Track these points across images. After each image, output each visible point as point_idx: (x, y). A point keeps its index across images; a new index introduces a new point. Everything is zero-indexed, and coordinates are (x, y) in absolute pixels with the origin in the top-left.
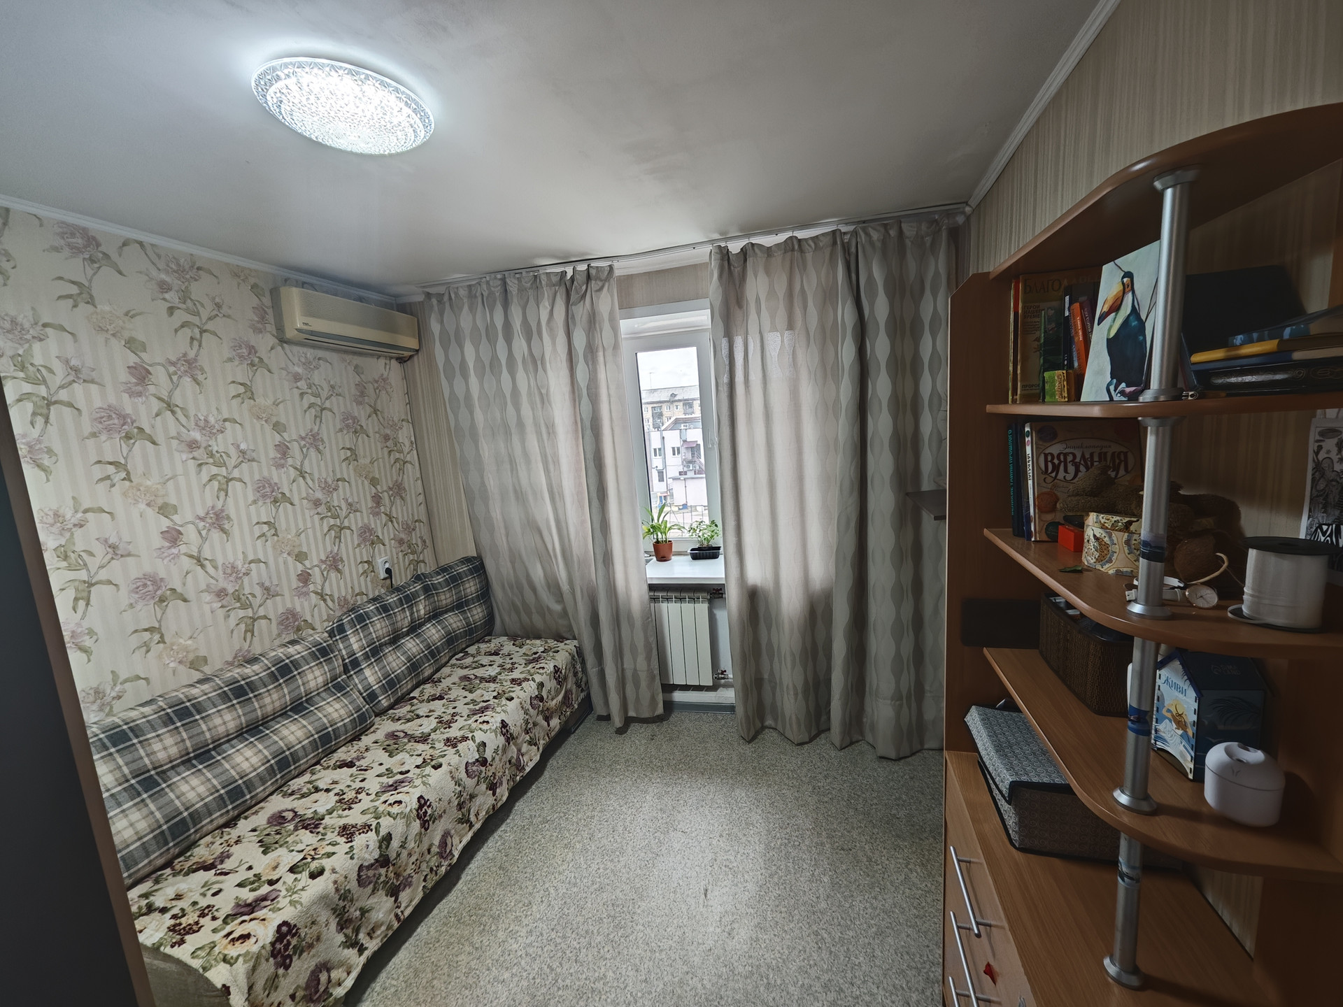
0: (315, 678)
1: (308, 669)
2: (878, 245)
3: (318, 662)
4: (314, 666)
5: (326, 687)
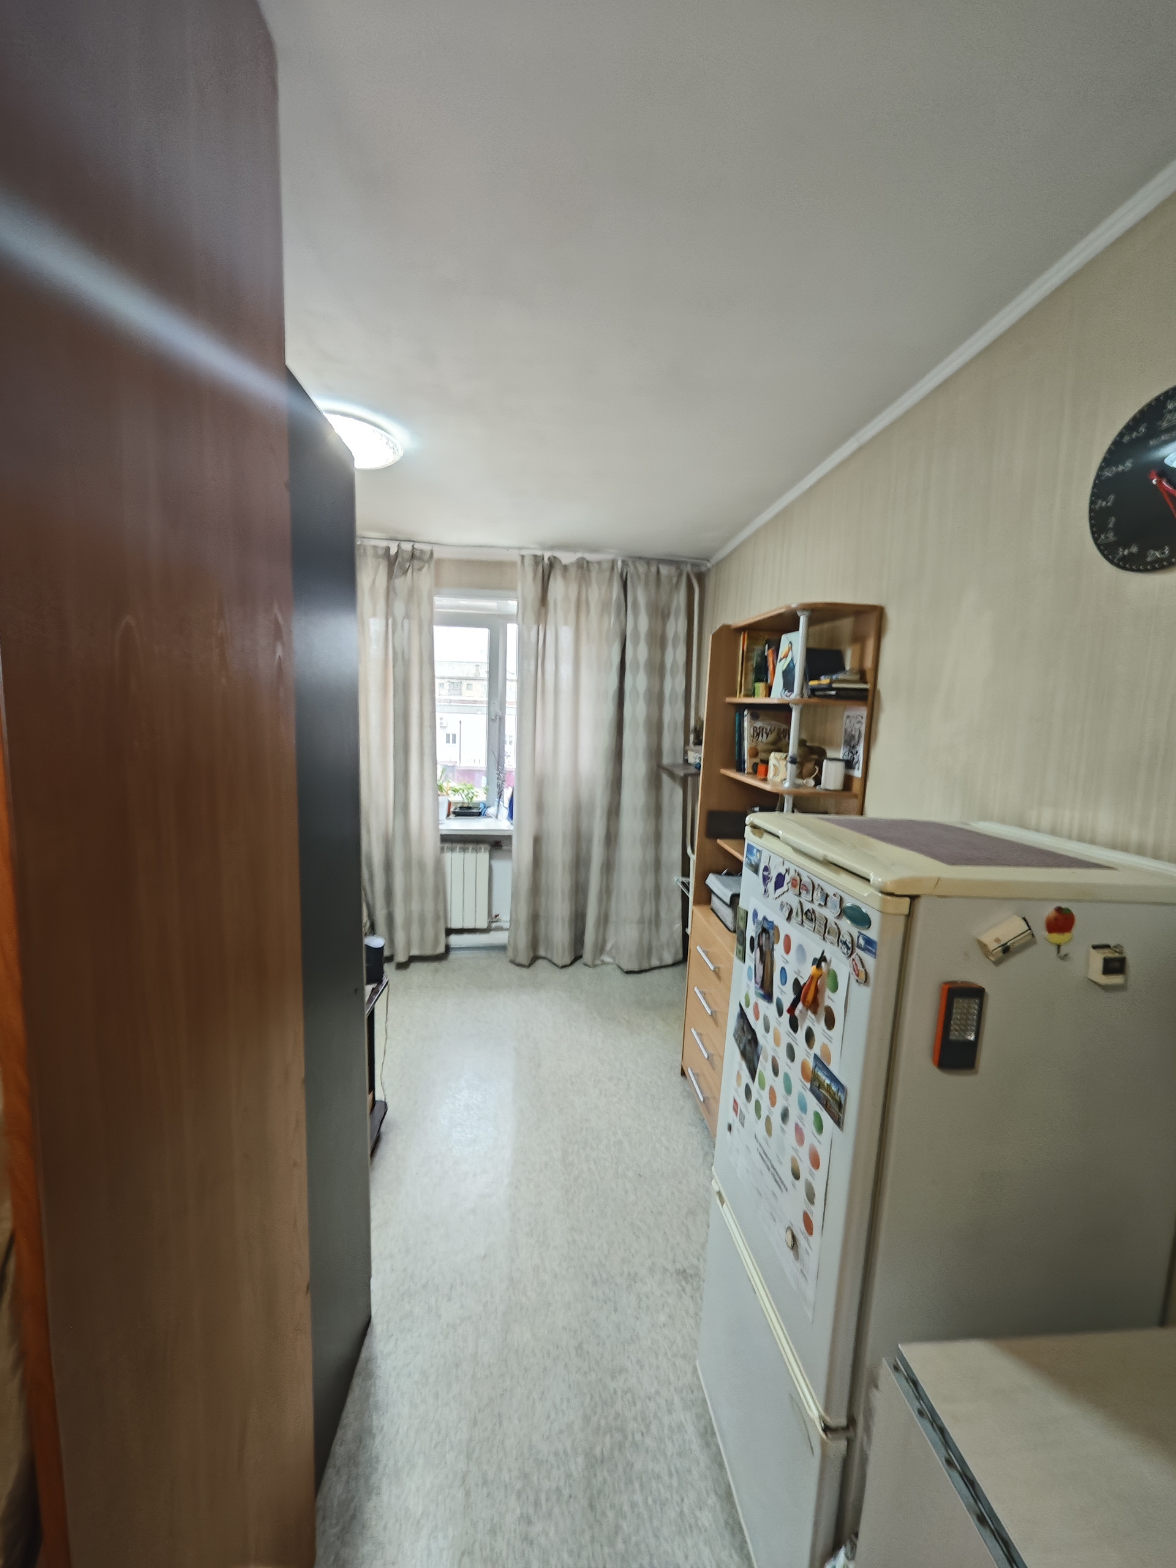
2: (643, 577)
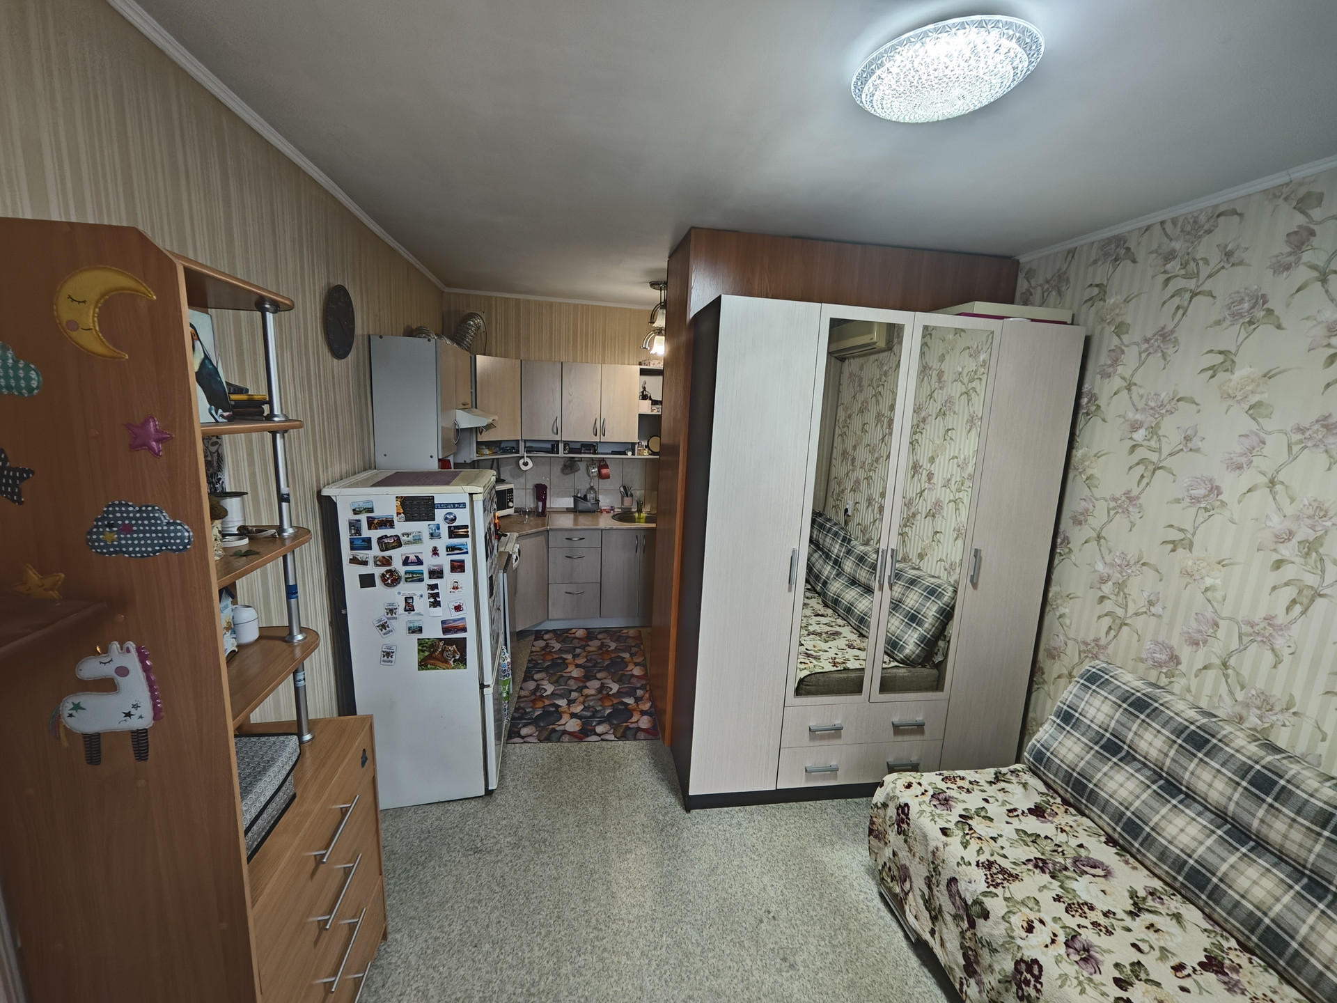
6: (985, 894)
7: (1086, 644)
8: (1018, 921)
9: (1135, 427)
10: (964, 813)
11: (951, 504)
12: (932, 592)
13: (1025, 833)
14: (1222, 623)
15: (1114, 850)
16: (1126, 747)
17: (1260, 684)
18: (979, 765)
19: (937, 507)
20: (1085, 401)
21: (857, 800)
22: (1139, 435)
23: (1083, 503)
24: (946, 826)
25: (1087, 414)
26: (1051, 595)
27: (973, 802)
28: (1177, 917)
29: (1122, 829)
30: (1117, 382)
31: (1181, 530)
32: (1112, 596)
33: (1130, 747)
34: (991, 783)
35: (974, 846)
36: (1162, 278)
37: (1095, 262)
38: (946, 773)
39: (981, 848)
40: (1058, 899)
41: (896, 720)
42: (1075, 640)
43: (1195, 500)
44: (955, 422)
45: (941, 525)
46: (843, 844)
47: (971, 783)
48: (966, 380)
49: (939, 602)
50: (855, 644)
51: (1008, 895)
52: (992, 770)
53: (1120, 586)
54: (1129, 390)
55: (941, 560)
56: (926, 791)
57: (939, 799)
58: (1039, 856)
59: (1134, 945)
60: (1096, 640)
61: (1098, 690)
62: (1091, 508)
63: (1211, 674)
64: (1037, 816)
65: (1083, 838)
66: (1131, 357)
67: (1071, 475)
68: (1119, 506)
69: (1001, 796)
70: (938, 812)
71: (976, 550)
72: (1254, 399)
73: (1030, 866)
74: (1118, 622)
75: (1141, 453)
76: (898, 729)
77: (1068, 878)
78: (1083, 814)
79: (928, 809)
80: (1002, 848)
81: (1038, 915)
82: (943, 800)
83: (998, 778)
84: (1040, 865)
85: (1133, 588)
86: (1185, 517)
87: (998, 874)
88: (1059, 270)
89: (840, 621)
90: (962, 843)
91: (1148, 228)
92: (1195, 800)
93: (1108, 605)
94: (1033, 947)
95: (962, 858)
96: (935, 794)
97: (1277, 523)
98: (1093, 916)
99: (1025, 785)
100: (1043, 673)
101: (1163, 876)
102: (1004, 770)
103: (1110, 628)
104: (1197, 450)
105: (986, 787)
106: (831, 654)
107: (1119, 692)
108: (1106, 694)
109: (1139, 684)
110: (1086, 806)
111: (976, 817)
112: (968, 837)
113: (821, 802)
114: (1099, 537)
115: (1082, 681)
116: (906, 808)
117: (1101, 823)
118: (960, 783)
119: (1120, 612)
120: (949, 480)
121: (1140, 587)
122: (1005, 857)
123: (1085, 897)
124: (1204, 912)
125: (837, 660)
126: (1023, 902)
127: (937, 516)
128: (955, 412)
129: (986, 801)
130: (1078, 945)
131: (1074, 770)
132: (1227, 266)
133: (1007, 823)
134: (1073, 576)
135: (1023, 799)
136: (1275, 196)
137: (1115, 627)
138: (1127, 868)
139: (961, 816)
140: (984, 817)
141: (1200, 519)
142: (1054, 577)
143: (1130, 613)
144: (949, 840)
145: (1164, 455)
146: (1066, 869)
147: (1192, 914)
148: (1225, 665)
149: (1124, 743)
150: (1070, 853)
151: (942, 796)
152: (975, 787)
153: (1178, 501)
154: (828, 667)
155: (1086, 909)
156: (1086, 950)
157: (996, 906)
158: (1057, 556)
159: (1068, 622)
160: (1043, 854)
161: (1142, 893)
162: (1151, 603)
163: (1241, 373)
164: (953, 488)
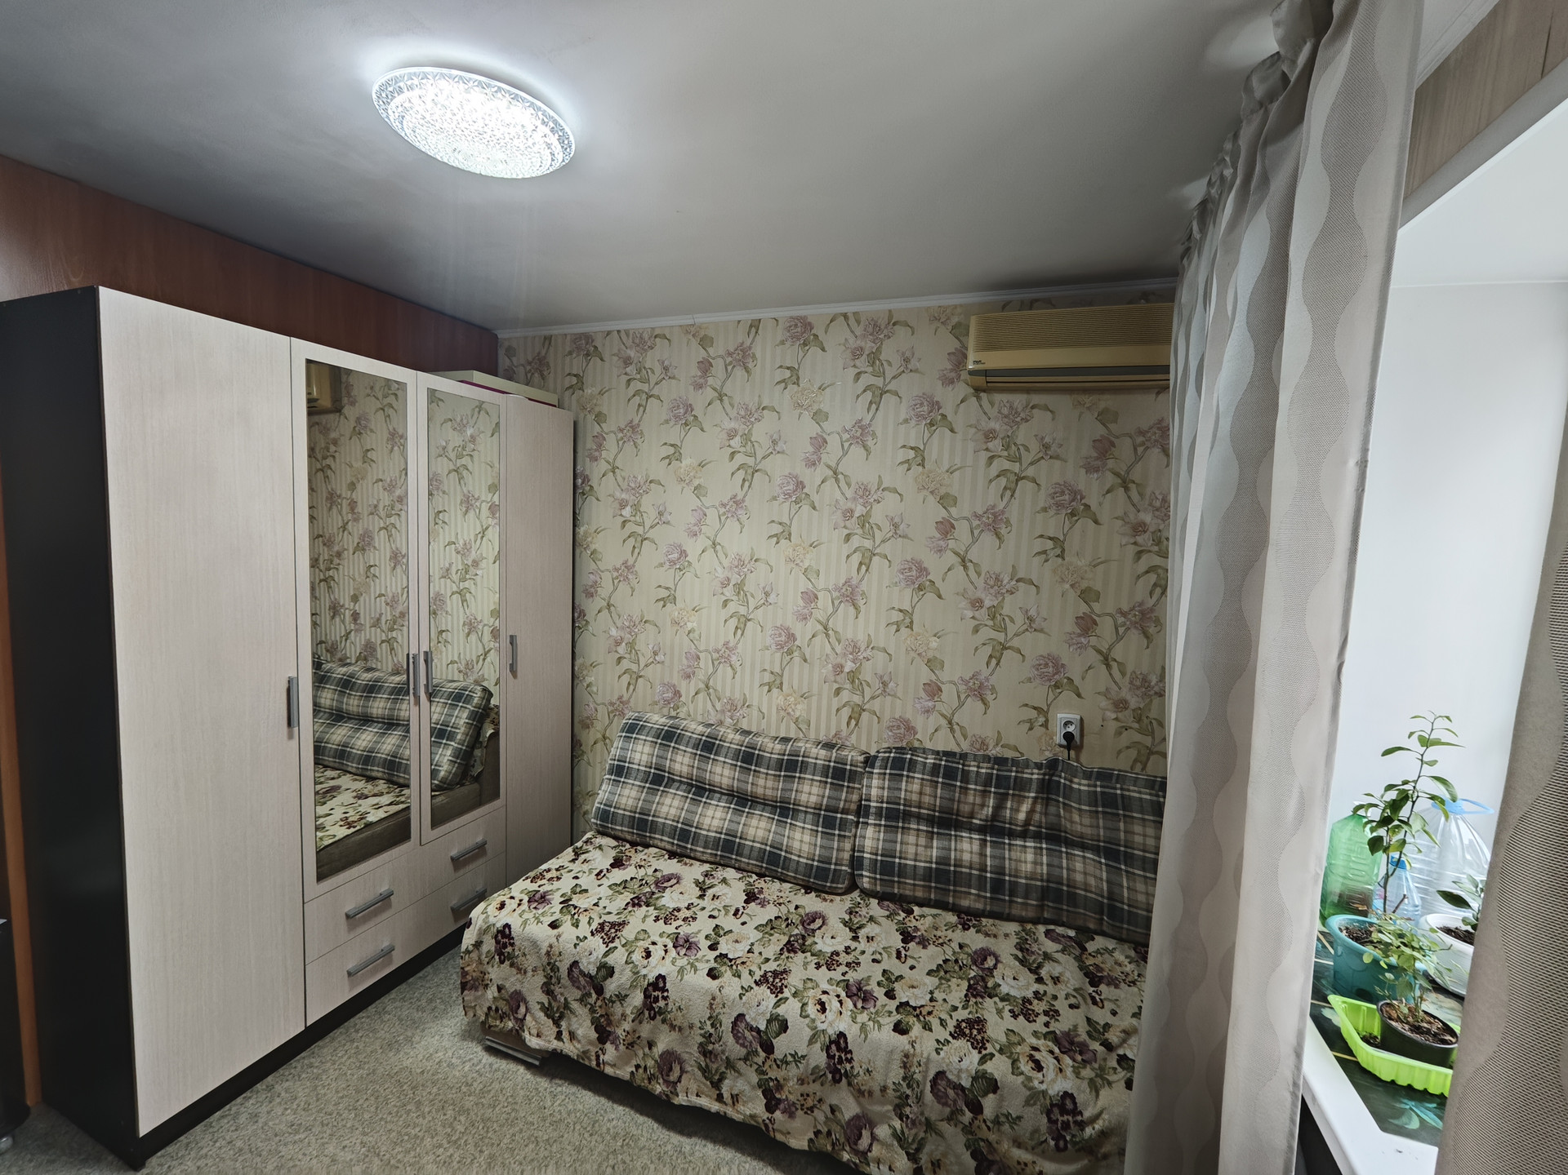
0: (810, 794)
1: (809, 779)
3: (824, 779)
4: (817, 781)
5: (817, 811)
6: (606, 954)
7: (612, 704)
8: (637, 957)
9: (623, 505)
10: (562, 899)
11: (454, 596)
12: (458, 697)
13: (616, 884)
14: (702, 655)
15: (676, 860)
16: (667, 774)
17: (728, 694)
18: (555, 853)
19: (438, 603)
20: (579, 481)
21: (420, 974)
22: (627, 512)
23: (591, 576)
24: (553, 919)
25: (583, 494)
26: (576, 668)
27: (566, 885)
28: (724, 881)
29: (678, 840)
30: (603, 466)
31: (667, 588)
32: (626, 656)
33: (669, 773)
34: (573, 861)
35: (584, 919)
36: (625, 378)
37: (570, 353)
38: (532, 874)
39: (590, 918)
40: (657, 919)
41: (454, 852)
42: (604, 704)
43: (673, 563)
44: (446, 503)
45: (447, 622)
46: (423, 1030)
47: (557, 870)
48: (452, 455)
49: (468, 706)
50: (366, 792)
51: (624, 941)
52: (570, 849)
53: (631, 645)
54: (614, 472)
55: (452, 662)
56: (521, 900)
57: (536, 901)
58: (632, 896)
59: (710, 917)
60: (620, 698)
61: (638, 736)
62: (599, 580)
63: (701, 696)
64: (618, 867)
65: (656, 864)
66: (611, 443)
67: (578, 551)
68: (621, 575)
69: (585, 867)
70: (540, 911)
71: (512, 637)
72: (696, 482)
73: (630, 908)
74: (634, 676)
75: (630, 527)
76: (458, 862)
77: (657, 898)
78: (647, 846)
79: (528, 915)
80: (605, 907)
81: (650, 941)
82: (538, 899)
83: (577, 853)
84: (636, 902)
85: (641, 645)
86: (667, 577)
87: (609, 931)
88: (539, 353)
89: (330, 773)
90: (573, 925)
91: (609, 333)
92: (715, 791)
93: (625, 664)
94: (657, 966)
95: (578, 937)
96: (530, 898)
97: (721, 574)
98: (681, 915)
99: (600, 847)
100: (581, 745)
101: (710, 859)
102: (579, 844)
103: (629, 684)
104: (668, 523)
105: (571, 866)
106: (338, 814)
107: (653, 732)
108: (644, 738)
109: (663, 720)
110: (650, 837)
111: (574, 896)
112: (576, 916)
113: (374, 1005)
114: (609, 606)
115: (624, 734)
116: (507, 930)
117: (663, 844)
118: (548, 876)
119: (634, 667)
120: (448, 570)
121: (646, 642)
122: (610, 913)
123: (672, 905)
124: (735, 868)
125: (350, 819)
126: (637, 939)
127: (439, 613)
128: (444, 492)
129: (576, 878)
130: (681, 942)
131: (635, 812)
132: (667, 378)
133: (599, 886)
134: (596, 646)
135: (600, 858)
136: (688, 332)
137: (633, 682)
138: (687, 868)
139: (561, 903)
140: (580, 892)
141: (677, 578)
142: (576, 651)
143: (642, 666)
144: (560, 930)
145: (647, 527)
146: (653, 893)
147: (730, 873)
148: (707, 687)
149: (665, 771)
150: (651, 880)
151: (538, 896)
152: (562, 871)
153: (661, 565)
154: (342, 832)
155: (676, 913)
156: (687, 941)
157: (618, 958)
158: (577, 629)
159: (595, 689)
160: (634, 893)
161: (701, 879)
162: (655, 654)
163: (687, 462)
164: (455, 577)
